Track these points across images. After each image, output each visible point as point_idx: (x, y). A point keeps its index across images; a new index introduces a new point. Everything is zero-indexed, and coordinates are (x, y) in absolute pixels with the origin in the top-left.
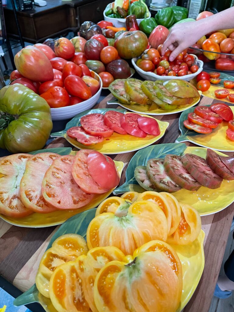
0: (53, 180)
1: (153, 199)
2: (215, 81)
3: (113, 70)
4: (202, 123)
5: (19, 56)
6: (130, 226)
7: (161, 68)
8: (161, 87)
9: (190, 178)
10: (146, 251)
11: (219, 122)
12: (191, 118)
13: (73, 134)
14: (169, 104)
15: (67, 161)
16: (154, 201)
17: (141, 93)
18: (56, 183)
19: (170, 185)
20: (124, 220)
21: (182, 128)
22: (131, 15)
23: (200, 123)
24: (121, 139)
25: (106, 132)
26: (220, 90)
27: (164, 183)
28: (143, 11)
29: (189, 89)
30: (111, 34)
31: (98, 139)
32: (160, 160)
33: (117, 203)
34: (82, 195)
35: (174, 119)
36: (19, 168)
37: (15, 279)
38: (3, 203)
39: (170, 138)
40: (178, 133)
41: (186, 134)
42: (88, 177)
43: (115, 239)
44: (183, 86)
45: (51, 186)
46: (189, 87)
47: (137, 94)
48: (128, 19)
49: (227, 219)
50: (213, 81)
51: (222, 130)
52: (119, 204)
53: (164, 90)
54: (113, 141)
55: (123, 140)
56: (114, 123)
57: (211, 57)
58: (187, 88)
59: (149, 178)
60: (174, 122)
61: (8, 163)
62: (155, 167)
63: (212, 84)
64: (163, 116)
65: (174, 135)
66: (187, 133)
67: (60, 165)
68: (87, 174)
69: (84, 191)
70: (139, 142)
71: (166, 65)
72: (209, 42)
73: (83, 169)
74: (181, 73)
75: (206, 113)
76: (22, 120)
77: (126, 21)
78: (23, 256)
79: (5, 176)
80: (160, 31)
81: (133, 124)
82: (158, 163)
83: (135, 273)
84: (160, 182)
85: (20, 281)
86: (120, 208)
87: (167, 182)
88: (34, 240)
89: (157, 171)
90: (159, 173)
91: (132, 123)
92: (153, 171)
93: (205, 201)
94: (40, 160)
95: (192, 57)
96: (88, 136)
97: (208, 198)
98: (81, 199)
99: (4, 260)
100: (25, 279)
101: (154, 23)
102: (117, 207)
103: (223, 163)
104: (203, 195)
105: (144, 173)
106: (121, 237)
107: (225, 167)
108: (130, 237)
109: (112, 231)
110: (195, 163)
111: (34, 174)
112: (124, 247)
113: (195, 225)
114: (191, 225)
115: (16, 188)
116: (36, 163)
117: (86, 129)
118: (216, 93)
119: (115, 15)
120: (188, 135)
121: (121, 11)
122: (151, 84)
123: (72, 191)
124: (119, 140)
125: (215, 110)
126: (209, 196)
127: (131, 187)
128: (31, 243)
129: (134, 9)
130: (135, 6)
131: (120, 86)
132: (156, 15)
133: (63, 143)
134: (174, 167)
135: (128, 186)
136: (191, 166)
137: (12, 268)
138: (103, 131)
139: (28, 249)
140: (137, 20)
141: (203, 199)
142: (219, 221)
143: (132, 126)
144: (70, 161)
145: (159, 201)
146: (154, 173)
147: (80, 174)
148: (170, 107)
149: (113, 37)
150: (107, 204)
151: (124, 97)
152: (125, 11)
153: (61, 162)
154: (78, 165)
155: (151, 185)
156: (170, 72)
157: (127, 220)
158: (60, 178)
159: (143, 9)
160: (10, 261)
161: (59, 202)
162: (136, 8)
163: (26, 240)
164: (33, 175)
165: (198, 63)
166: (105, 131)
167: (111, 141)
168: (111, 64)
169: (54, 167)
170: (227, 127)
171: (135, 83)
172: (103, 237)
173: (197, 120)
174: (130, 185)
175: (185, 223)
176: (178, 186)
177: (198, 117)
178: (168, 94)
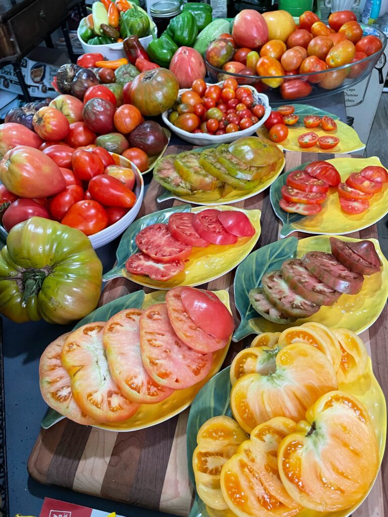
0: (155, 353)
1: (299, 337)
2: (290, 120)
3: (142, 142)
4: (305, 199)
5: (7, 169)
6: (286, 383)
7: (212, 121)
8: (229, 156)
9: (326, 290)
10: (323, 410)
11: (326, 191)
12: (289, 196)
13: (139, 269)
14: (249, 181)
15: (156, 317)
16: (301, 339)
17: (206, 176)
18: (161, 355)
19: (306, 306)
20: (275, 378)
21: (280, 212)
22: (129, 37)
23: (303, 201)
24: (205, 255)
25: (183, 252)
26: (305, 135)
27: (297, 307)
28: (145, 25)
29: (268, 150)
30: (110, 76)
31: (177, 265)
32: (275, 273)
33: (253, 357)
34: (199, 358)
35: (261, 200)
36: (93, 349)
37: (160, 504)
38: (100, 408)
39: (268, 232)
40: (276, 221)
41: (289, 220)
42: (197, 332)
43: (273, 406)
44: (260, 148)
45: (157, 361)
46: (268, 146)
47: (201, 177)
48: (126, 44)
49: (386, 328)
50: (288, 121)
51: (333, 201)
52: (256, 357)
53: (234, 160)
54: (195, 261)
55: (209, 255)
56: (189, 236)
57: (274, 84)
58: (265, 149)
59: (274, 305)
60: (264, 204)
61: (75, 347)
62: (275, 287)
63: (288, 125)
64: (244, 202)
65: (272, 226)
66: (289, 218)
67: (151, 325)
68: (194, 328)
69: (198, 352)
70: (231, 251)
71: (217, 115)
72: (266, 61)
73: (185, 322)
74: (245, 124)
75: (306, 183)
76: (61, 273)
77: (124, 47)
78: (155, 468)
79: (82, 368)
80: (186, 57)
81: (214, 228)
82: (275, 279)
83: (319, 440)
84: (292, 307)
85: (169, 503)
86: (260, 362)
87: (300, 305)
88: (159, 442)
89: (280, 291)
90: (284, 295)
91: (213, 226)
92: (275, 293)
93: (351, 313)
94: (118, 327)
95: (247, 91)
96: (161, 266)
97: (352, 307)
98: (200, 365)
99: (133, 484)
100: (175, 498)
101: (170, 42)
102: (256, 362)
103: (357, 254)
104: (346, 305)
105: (263, 299)
106: (280, 400)
107: (361, 260)
108: (292, 397)
109: (265, 397)
110: (324, 265)
111: (122, 352)
112: (289, 411)
113: (359, 353)
114: (353, 353)
115: (105, 379)
116: (116, 334)
117: (153, 256)
118: (300, 141)
119: (100, 38)
120: (292, 221)
121: (108, 30)
122: (212, 154)
123: (184, 358)
124: (203, 257)
125: (315, 174)
126: (353, 304)
127: (252, 324)
128: (157, 447)
129: (130, 23)
130: (129, 18)
131: (169, 169)
132: (168, 26)
133: (123, 285)
134: (300, 280)
135: (247, 324)
136: (322, 273)
137: (149, 490)
138: (179, 252)
139: (158, 457)
140: (140, 39)
141: (348, 310)
142: (377, 335)
143: (215, 232)
144: (158, 314)
145: (307, 337)
146: (278, 296)
147: (187, 331)
148: (252, 185)
149: (113, 79)
150: (241, 361)
151: (182, 187)
152: (115, 28)
153: (149, 321)
154: (177, 318)
155: (280, 314)
156: (229, 126)
157: (279, 376)
158: (162, 346)
159: (144, 20)
160: (142, 483)
161: (177, 381)
162: (132, 22)
163: (149, 446)
164: (122, 354)
165: (259, 99)
166: (181, 251)
167: (193, 262)
168: (136, 132)
169: (145, 333)
170: (336, 195)
171: (189, 160)
172: (257, 408)
173: (297, 198)
174: (249, 321)
175: (345, 353)
176: (315, 305)
177: (296, 191)
178: (243, 167)
